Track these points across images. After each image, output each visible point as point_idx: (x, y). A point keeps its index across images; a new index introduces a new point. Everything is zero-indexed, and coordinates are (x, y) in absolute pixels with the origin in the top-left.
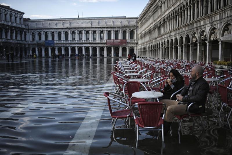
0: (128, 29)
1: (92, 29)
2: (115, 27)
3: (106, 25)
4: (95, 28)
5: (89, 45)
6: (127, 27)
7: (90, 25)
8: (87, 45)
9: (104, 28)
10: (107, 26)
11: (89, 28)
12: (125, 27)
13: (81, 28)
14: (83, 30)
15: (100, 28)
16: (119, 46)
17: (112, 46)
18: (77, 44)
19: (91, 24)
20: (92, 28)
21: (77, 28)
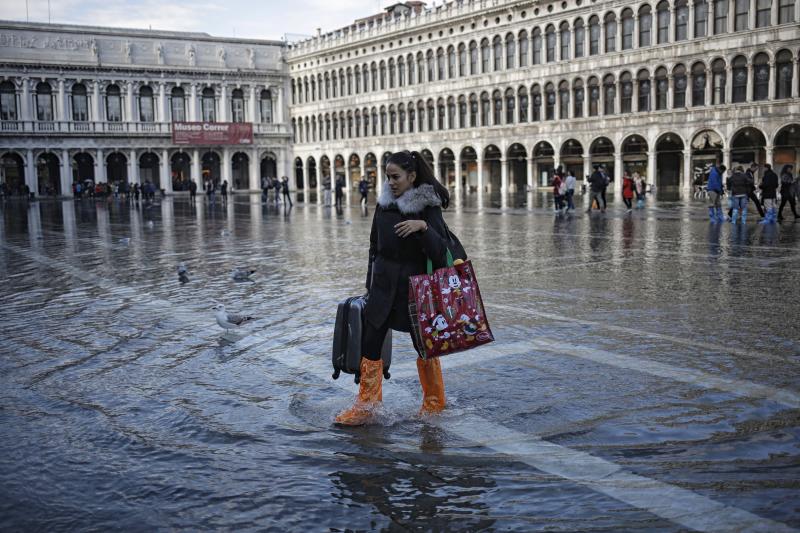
0: (252, 83)
1: (104, 77)
2: (203, 74)
3: (166, 64)
4: (119, 70)
5: (91, 144)
6: (251, 75)
7: (92, 59)
8: (82, 145)
9: (159, 72)
10: (169, 68)
11: (90, 69)
12: (240, 74)
13: (48, 67)
14: (61, 77)
15: (141, 71)
16: (221, 149)
17: (193, 150)
18: (33, 137)
19: (98, 53)
20: (101, 69)
21: (30, 67)
